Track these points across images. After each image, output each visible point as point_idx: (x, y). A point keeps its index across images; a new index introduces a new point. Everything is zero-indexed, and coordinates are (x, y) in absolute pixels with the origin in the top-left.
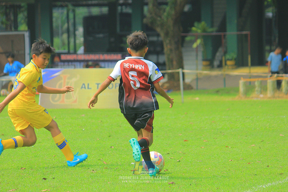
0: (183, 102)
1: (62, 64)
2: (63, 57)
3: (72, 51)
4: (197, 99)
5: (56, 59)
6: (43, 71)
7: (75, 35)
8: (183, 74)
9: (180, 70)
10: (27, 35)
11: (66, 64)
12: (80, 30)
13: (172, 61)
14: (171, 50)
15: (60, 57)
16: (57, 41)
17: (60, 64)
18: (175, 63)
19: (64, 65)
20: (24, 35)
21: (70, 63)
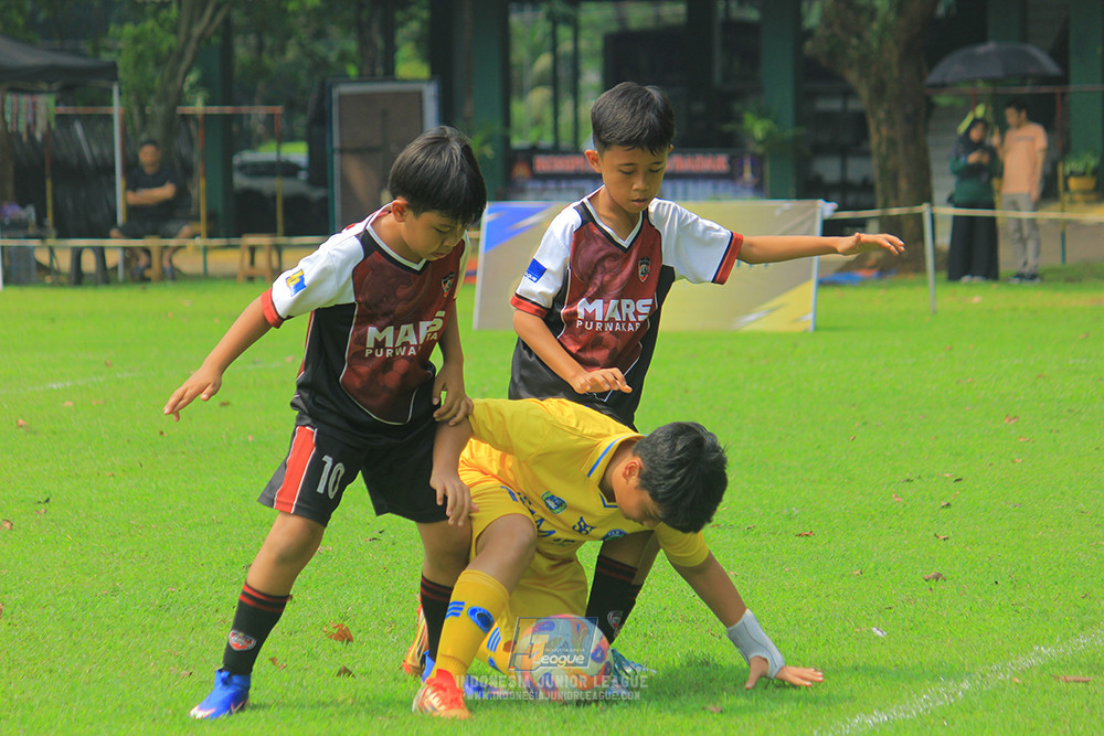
0: (934, 312)
1: (538, 185)
2: (543, 164)
3: (566, 141)
4: (976, 299)
5: (521, 171)
6: (490, 212)
7: (575, 93)
8: (933, 217)
9: (924, 209)
10: (430, 92)
11: (551, 185)
12: (591, 76)
13: (895, 178)
14: (892, 143)
15: (530, 164)
16: (519, 110)
17: (531, 185)
18: (903, 184)
19: (544, 190)
20: (419, 96)
21: (564, 185)
